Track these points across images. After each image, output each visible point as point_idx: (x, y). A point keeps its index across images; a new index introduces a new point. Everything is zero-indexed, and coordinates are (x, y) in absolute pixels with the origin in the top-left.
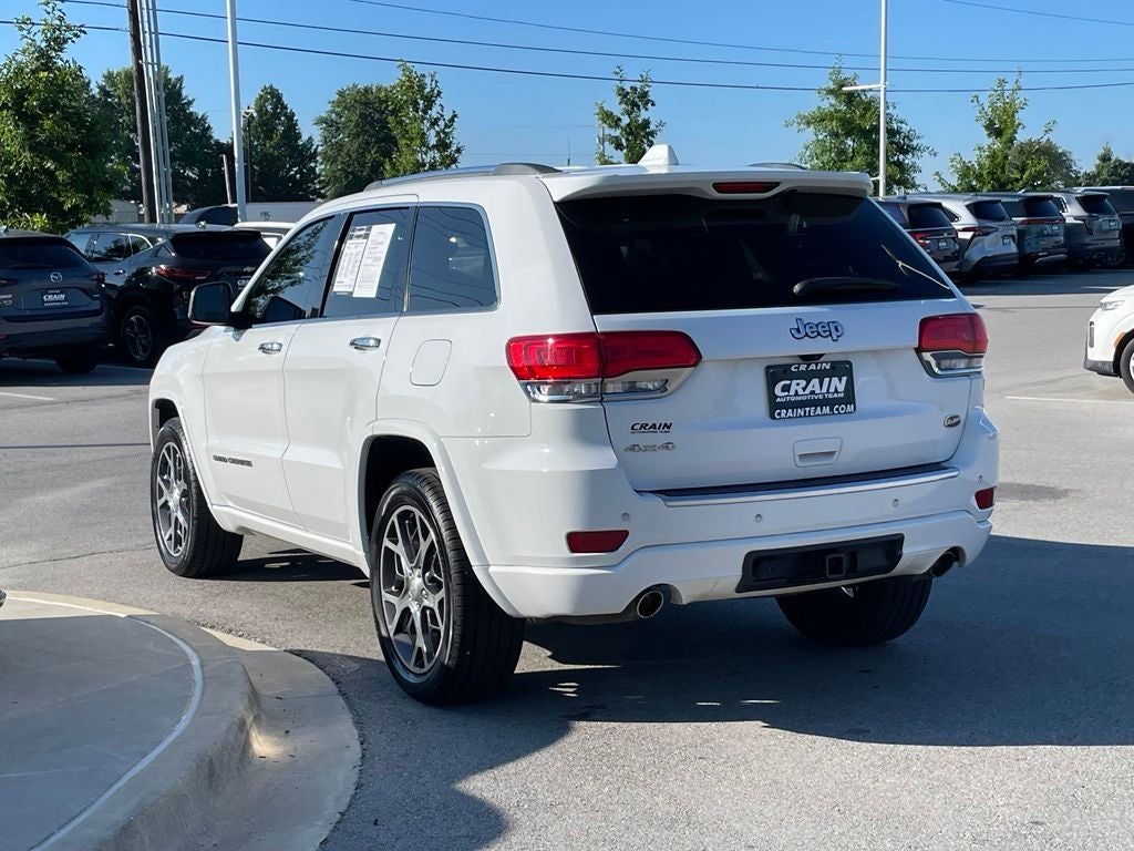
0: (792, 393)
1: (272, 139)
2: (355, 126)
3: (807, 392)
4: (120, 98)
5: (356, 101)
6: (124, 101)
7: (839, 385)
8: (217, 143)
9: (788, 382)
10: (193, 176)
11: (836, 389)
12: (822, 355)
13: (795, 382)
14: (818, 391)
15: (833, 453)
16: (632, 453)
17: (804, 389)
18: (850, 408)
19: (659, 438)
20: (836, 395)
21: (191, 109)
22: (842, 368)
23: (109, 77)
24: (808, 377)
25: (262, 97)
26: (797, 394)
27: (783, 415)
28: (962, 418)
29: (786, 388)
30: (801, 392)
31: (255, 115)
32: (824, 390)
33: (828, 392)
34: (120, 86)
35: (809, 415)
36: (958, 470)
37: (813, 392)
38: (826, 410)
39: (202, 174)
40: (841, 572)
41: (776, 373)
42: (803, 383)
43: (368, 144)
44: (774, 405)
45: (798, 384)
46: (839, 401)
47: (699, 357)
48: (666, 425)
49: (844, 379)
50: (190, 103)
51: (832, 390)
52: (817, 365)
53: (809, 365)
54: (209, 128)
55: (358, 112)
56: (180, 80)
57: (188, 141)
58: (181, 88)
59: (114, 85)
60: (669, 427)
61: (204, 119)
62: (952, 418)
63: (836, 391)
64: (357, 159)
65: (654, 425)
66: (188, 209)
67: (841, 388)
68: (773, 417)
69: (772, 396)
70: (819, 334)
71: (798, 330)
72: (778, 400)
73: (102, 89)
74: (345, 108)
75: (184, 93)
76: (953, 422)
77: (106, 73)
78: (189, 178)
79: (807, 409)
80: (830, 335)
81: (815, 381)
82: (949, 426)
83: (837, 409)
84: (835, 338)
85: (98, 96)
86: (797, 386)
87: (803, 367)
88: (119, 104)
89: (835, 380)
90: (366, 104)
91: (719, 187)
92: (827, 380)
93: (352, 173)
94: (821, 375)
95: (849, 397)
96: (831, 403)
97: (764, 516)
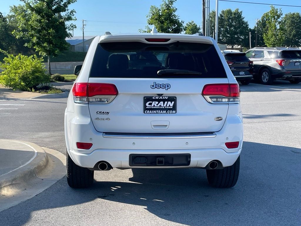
0: (153, 105)
1: (265, 28)
2: (289, 24)
3: (158, 105)
4: (225, 17)
5: (290, 17)
6: (226, 18)
7: (170, 104)
8: (250, 29)
9: (151, 102)
10: (243, 38)
11: (169, 105)
12: (163, 94)
13: (154, 102)
14: (162, 105)
15: (167, 126)
16: (96, 120)
17: (157, 105)
18: (174, 112)
19: (105, 116)
20: (169, 107)
21: (244, 20)
22: (172, 99)
23: (223, 12)
24: (159, 101)
25: (263, 16)
26: (154, 106)
27: (148, 112)
28: (224, 118)
29: (150, 104)
30: (156, 105)
31: (261, 21)
32: (165, 105)
33: (166, 106)
34: (225, 14)
35: (158, 113)
36: (216, 135)
37: (160, 106)
38: (165, 112)
39: (245, 37)
40: (163, 163)
41: (148, 99)
42: (157, 103)
43: (293, 29)
44: (145, 109)
45: (155, 103)
46: (170, 109)
47: (118, 92)
48: (107, 112)
49: (173, 102)
50: (243, 18)
51: (168, 105)
52: (162, 97)
53: (159, 97)
54: (248, 25)
55: (290, 20)
56: (241, 12)
57: (242, 28)
58: (241, 14)
59: (224, 14)
60: (108, 113)
61: (247, 22)
62: (218, 118)
63: (170, 106)
64: (289, 33)
65: (104, 112)
66: (241, 47)
67: (172, 105)
68: (144, 113)
69: (145, 106)
70: (161, 87)
71: (153, 86)
72: (147, 107)
73: (221, 15)
74: (287, 19)
75: (242, 16)
76: (219, 119)
77: (222, 11)
78: (241, 38)
79: (157, 111)
80: (165, 88)
81: (162, 103)
82: (217, 120)
83: (169, 112)
84: (166, 89)
85: (220, 17)
86: (155, 104)
87: (157, 98)
88: (225, 19)
89: (169, 103)
90: (293, 18)
91: (148, 40)
92: (166, 102)
93: (287, 37)
94: (164, 101)
95: (174, 108)
96: (167, 110)
97: (135, 143)
